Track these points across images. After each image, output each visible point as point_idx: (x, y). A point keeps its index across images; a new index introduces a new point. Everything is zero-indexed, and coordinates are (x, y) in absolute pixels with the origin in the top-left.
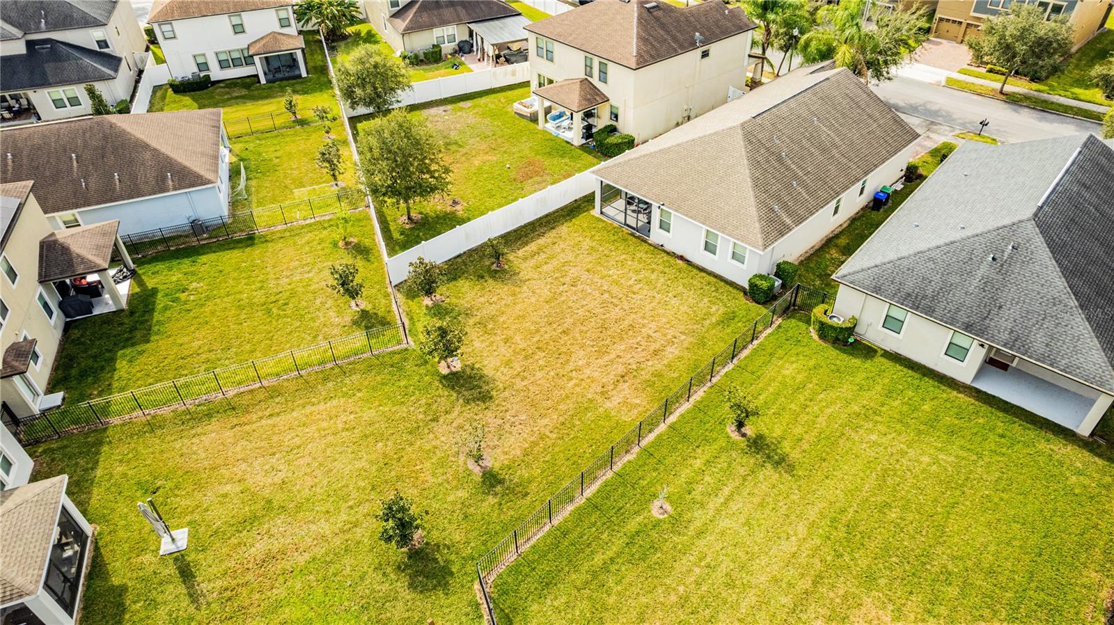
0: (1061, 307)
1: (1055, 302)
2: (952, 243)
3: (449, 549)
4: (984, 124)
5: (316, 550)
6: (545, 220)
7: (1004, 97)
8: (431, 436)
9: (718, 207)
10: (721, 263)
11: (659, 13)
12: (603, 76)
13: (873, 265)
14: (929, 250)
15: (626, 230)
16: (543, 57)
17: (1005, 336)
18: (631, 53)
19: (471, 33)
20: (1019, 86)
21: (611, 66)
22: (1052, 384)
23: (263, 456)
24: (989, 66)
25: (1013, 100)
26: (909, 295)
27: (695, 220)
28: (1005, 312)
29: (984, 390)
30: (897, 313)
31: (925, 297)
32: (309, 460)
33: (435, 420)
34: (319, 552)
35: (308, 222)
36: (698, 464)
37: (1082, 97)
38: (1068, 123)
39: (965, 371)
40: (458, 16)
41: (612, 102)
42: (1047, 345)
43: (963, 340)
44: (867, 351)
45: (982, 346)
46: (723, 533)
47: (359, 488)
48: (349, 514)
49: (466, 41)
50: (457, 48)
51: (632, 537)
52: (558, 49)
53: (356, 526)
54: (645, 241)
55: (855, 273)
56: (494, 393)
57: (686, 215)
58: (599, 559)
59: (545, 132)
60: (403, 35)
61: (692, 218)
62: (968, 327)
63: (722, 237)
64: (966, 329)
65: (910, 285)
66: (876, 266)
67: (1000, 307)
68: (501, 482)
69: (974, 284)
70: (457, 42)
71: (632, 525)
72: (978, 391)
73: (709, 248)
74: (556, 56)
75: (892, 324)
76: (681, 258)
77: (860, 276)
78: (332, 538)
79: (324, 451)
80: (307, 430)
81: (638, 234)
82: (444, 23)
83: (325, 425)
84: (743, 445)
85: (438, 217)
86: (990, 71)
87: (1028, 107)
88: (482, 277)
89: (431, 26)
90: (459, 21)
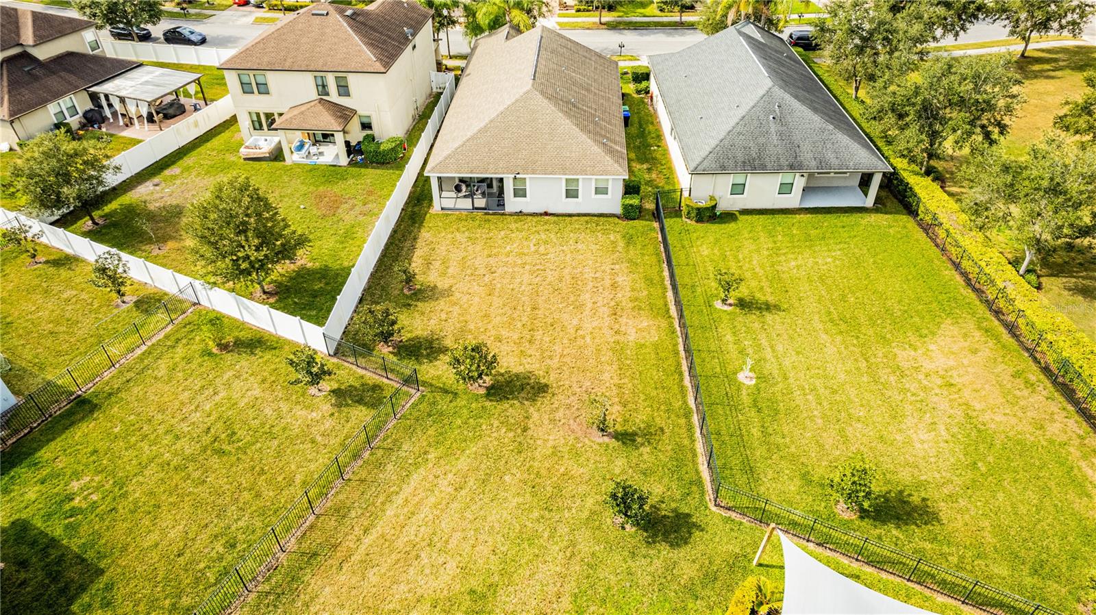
0: (827, 132)
1: (823, 131)
2: (744, 117)
3: (663, 502)
4: (621, 46)
5: (567, 587)
6: (399, 236)
7: (605, 27)
8: (539, 442)
9: (567, 157)
10: (589, 202)
11: (360, 18)
12: (344, 90)
13: (707, 153)
14: (734, 128)
15: (480, 213)
16: (253, 93)
17: (814, 163)
18: (370, 59)
19: (94, 97)
20: (608, 17)
21: (351, 77)
22: (829, 187)
23: (411, 565)
24: (576, 7)
25: (613, 26)
26: (744, 162)
27: (555, 174)
28: (803, 148)
29: (807, 207)
30: (739, 179)
31: (754, 160)
32: (458, 535)
33: (525, 430)
34: (571, 586)
35: (139, 352)
36: (729, 337)
37: (647, 14)
38: (657, 33)
39: (793, 200)
40: (70, 83)
41: (360, 112)
42: (837, 158)
43: (788, 178)
44: (729, 217)
45: (802, 176)
46: (794, 368)
47: (538, 520)
48: (557, 543)
49: (91, 110)
50: (84, 121)
51: (755, 406)
52: (272, 79)
53: (574, 546)
54: (503, 214)
55: (701, 163)
56: (543, 381)
57: (545, 174)
58: (756, 432)
59: (298, 165)
60: (12, 122)
61: (551, 174)
62: (792, 167)
63: (583, 179)
64: (791, 169)
65: (740, 156)
66: (711, 152)
67: (799, 146)
68: (634, 434)
69: (775, 139)
70: (81, 114)
71: (746, 399)
72: (806, 209)
73: (571, 194)
74: (272, 87)
75: (738, 189)
76: (546, 214)
77: (706, 164)
78: (568, 569)
79: (463, 518)
80: (423, 516)
81: (491, 212)
82: (57, 95)
83: (432, 500)
84: (738, 310)
85: (291, 278)
86: (578, 11)
87: (624, 29)
88: (409, 305)
89: (42, 102)
90: (72, 88)
